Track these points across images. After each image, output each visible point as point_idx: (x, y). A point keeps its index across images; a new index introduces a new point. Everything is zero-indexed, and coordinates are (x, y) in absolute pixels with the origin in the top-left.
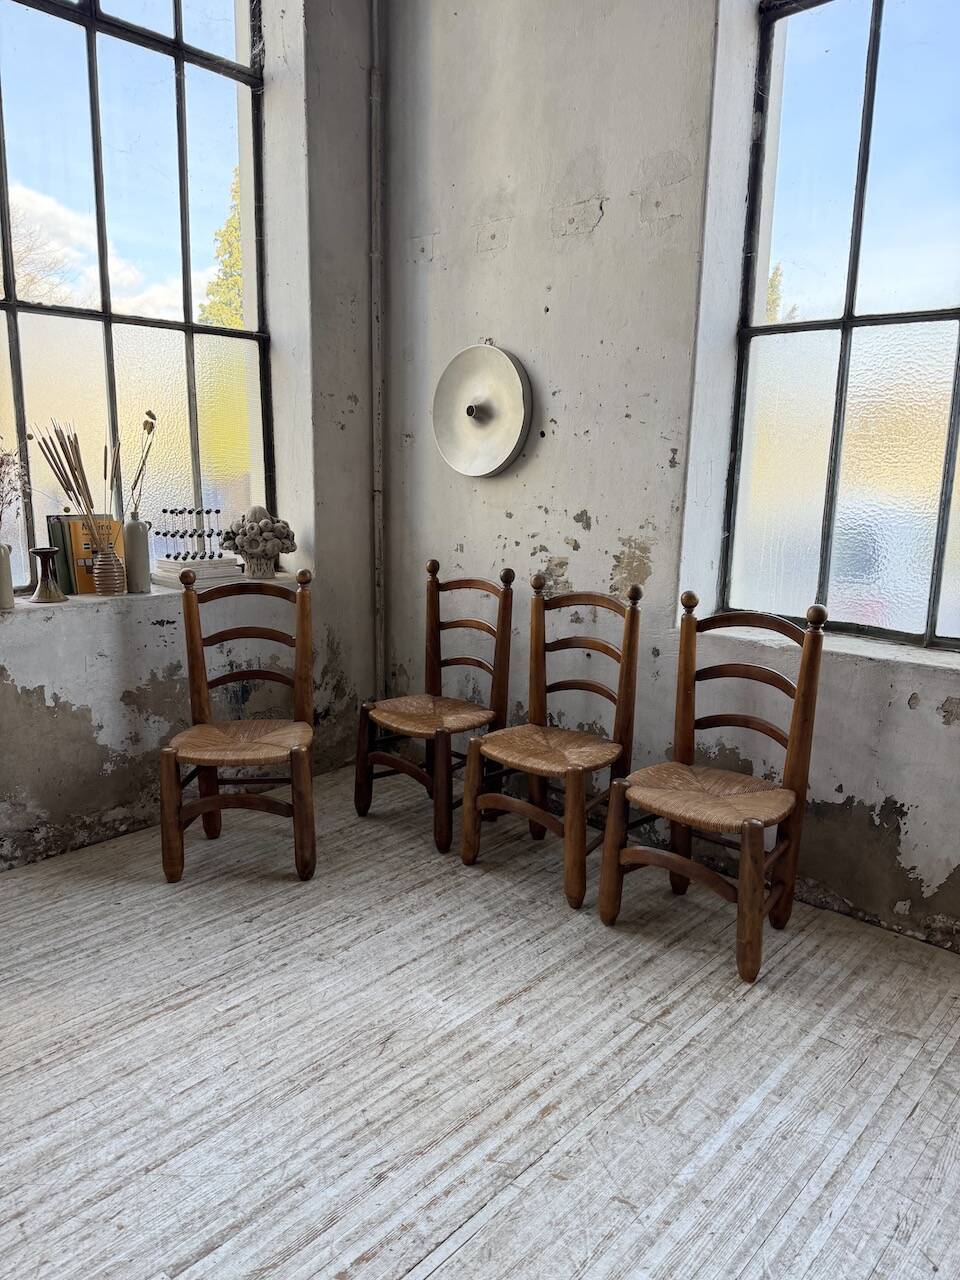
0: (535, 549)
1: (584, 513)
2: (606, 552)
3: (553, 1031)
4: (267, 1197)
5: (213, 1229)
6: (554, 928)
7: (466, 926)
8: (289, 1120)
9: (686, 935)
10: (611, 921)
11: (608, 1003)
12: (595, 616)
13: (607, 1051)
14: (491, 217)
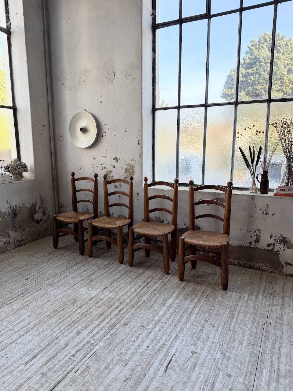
0: (103, 168)
1: (116, 157)
2: (123, 168)
3: (119, 293)
4: (48, 343)
5: (34, 353)
6: (116, 269)
7: (92, 272)
8: (50, 325)
9: (151, 266)
10: (131, 265)
11: (133, 284)
12: (121, 185)
13: (134, 295)
14: (83, 76)
